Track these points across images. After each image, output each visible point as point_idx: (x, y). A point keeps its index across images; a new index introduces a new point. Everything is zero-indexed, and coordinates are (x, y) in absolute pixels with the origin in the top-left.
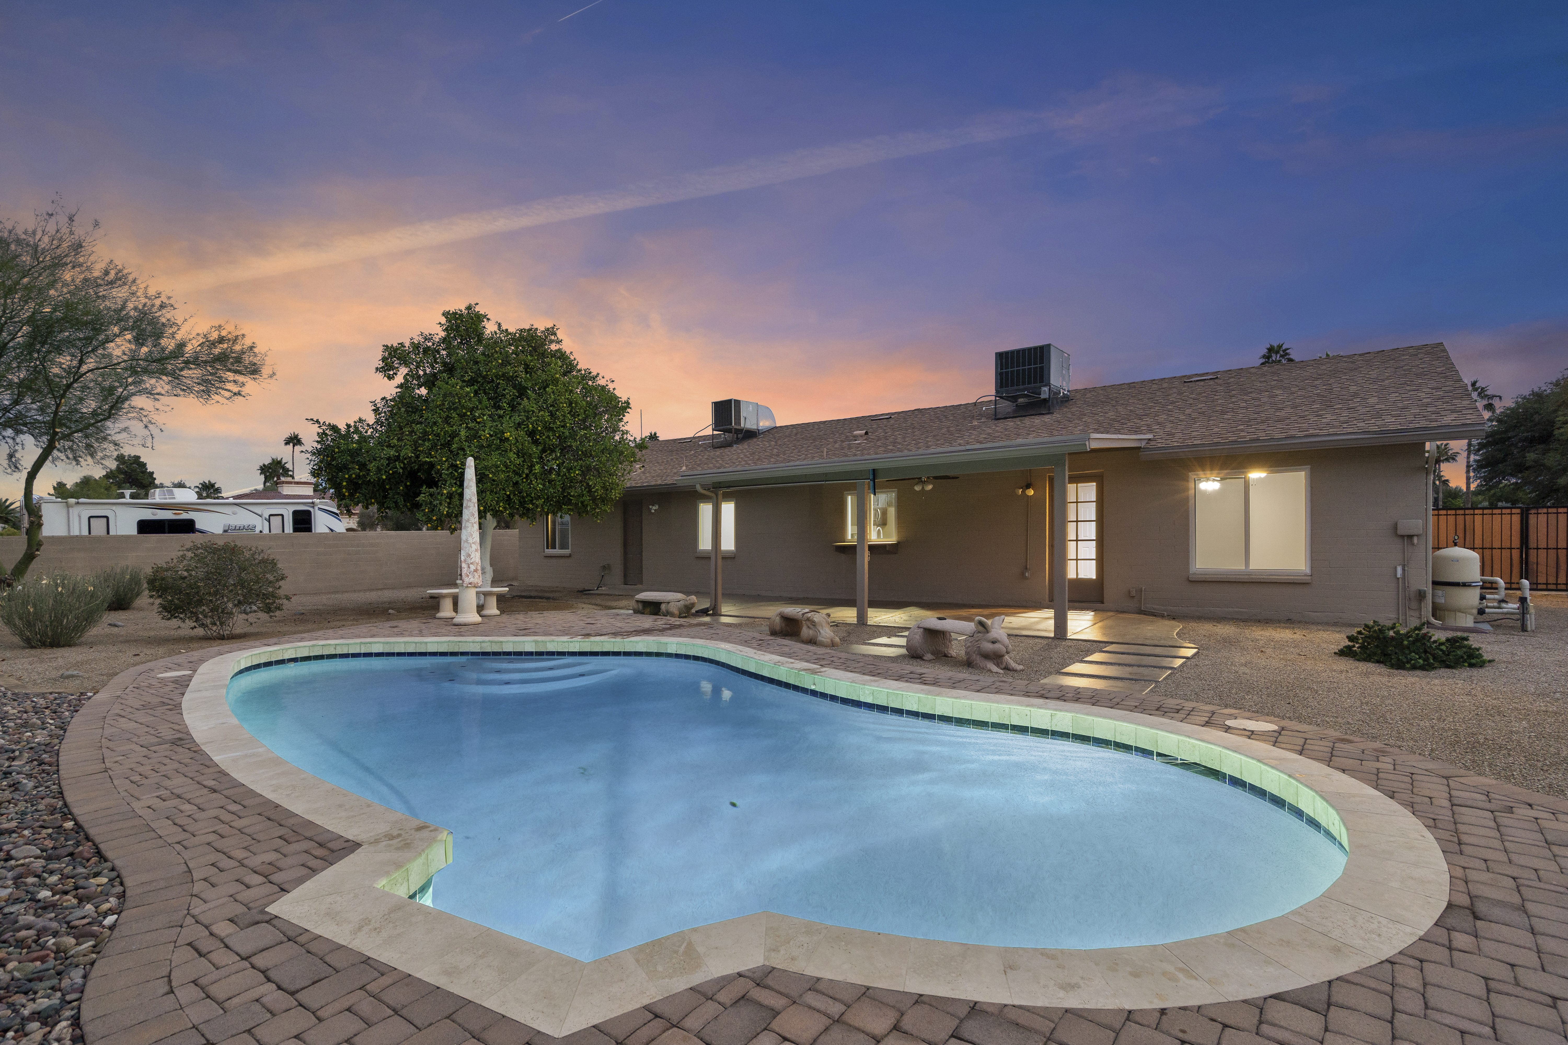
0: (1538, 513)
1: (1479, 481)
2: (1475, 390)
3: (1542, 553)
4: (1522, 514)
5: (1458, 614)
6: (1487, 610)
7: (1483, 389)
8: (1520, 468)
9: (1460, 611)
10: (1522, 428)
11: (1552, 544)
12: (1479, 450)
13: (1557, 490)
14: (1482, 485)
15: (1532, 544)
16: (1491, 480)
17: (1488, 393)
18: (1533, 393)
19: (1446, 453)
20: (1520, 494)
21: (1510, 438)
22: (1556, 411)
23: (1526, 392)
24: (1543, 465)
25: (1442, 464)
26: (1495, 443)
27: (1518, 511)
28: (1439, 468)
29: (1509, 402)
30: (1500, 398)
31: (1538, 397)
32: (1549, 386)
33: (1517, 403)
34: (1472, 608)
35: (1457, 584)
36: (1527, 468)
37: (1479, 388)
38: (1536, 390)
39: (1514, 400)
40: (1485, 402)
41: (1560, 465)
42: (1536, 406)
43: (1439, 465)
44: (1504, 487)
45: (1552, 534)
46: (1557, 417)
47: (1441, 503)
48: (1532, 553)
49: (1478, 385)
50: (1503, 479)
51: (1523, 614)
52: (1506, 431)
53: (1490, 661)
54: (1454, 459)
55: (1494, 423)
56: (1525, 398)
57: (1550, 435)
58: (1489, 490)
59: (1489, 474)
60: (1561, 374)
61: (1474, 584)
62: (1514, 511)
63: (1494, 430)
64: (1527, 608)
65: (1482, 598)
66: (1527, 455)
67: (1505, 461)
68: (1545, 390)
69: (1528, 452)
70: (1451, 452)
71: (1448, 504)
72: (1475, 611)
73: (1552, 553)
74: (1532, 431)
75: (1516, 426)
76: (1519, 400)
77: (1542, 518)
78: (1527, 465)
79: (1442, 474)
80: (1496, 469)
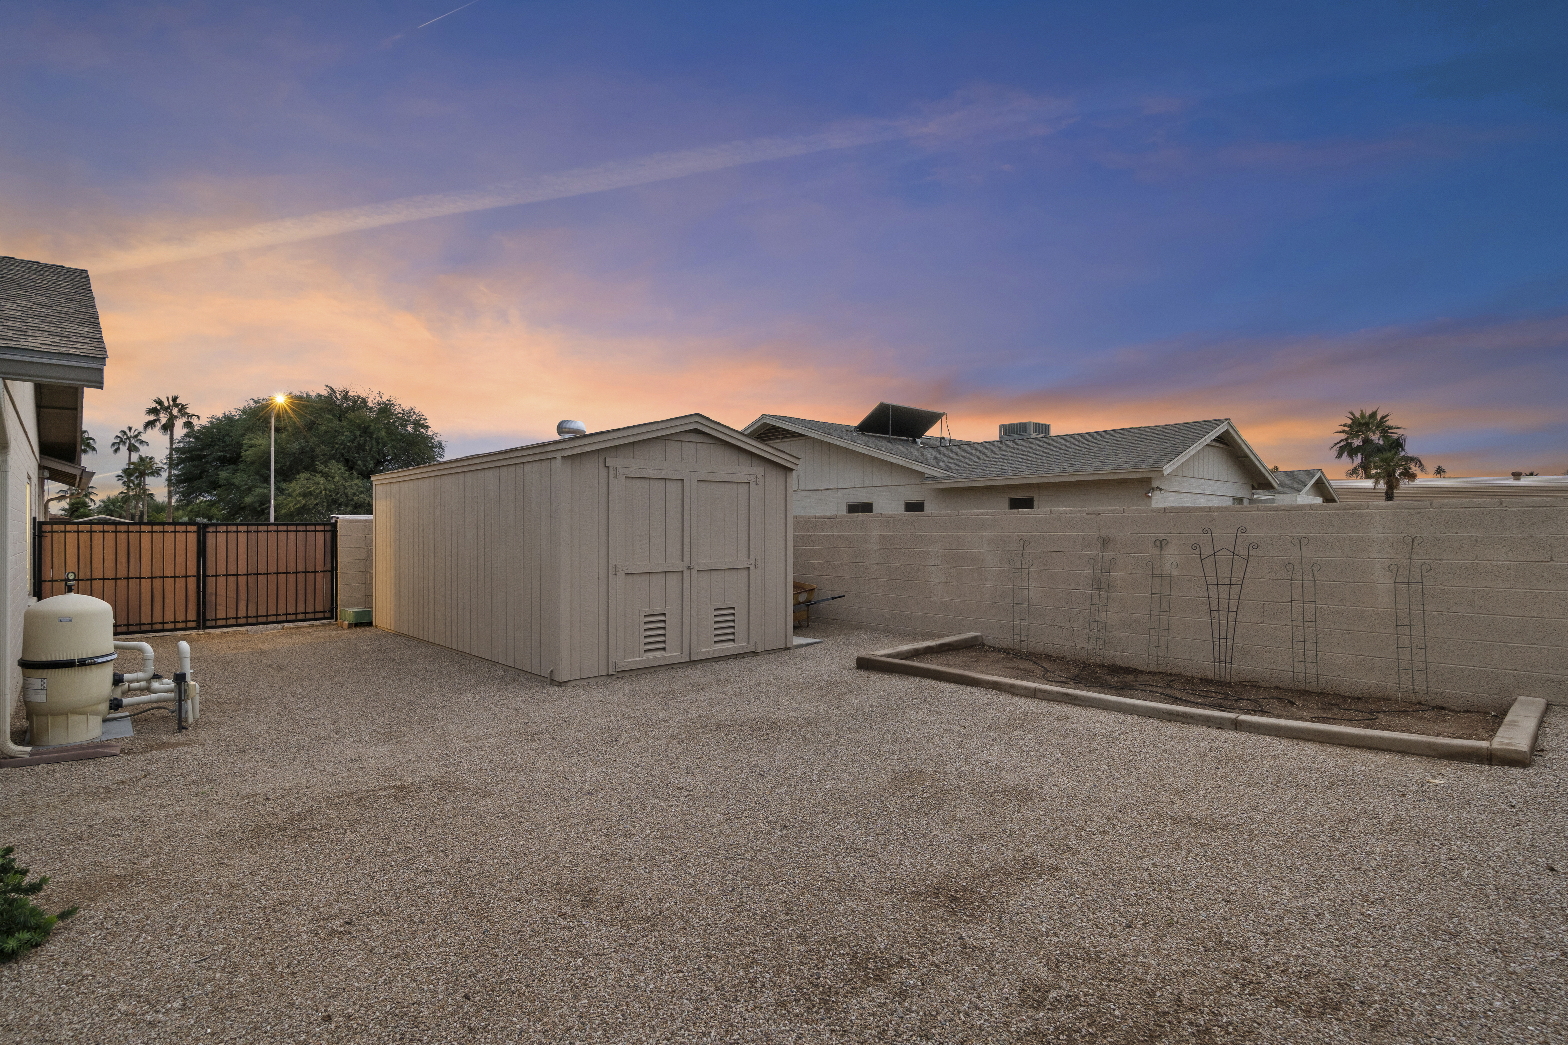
0: (216, 532)
1: (178, 496)
2: (176, 405)
3: (222, 581)
4: (198, 532)
5: (73, 718)
6: (126, 701)
7: (183, 406)
8: (214, 485)
9: (76, 712)
10: (216, 447)
11: (232, 571)
12: (178, 465)
13: (244, 508)
14: (181, 500)
15: (210, 571)
16: (190, 494)
17: (188, 411)
18: (226, 417)
19: (151, 467)
20: (214, 511)
21: (205, 456)
22: (243, 435)
23: (220, 415)
24: (233, 484)
25: (146, 477)
26: (192, 459)
27: (194, 528)
28: (144, 481)
29: (205, 421)
30: (198, 417)
31: (229, 420)
32: (238, 411)
33: (211, 422)
34: (99, 703)
35: (68, 664)
36: (220, 487)
37: (180, 404)
38: (228, 413)
39: (209, 420)
40: (185, 420)
41: (246, 485)
42: (227, 428)
43: (144, 479)
44: (201, 502)
45: (232, 557)
46: (244, 440)
47: (145, 517)
48: (211, 581)
49: (178, 401)
50: (200, 495)
51: (180, 700)
52: (202, 449)
53: (63, 916)
54: (158, 474)
55: (191, 439)
56: (218, 419)
57: (239, 456)
58: (187, 505)
59: (187, 489)
60: (247, 403)
61: (100, 660)
62: (190, 528)
63: (192, 447)
64: (185, 691)
65: (117, 680)
66: (220, 473)
67: (202, 478)
68: (235, 415)
69: (221, 470)
70: (155, 466)
71: (152, 518)
72: (104, 707)
73: (232, 580)
74: (225, 451)
75: (210, 445)
76: (214, 420)
77: (221, 537)
78: (220, 483)
79: (147, 487)
80: (193, 485)
